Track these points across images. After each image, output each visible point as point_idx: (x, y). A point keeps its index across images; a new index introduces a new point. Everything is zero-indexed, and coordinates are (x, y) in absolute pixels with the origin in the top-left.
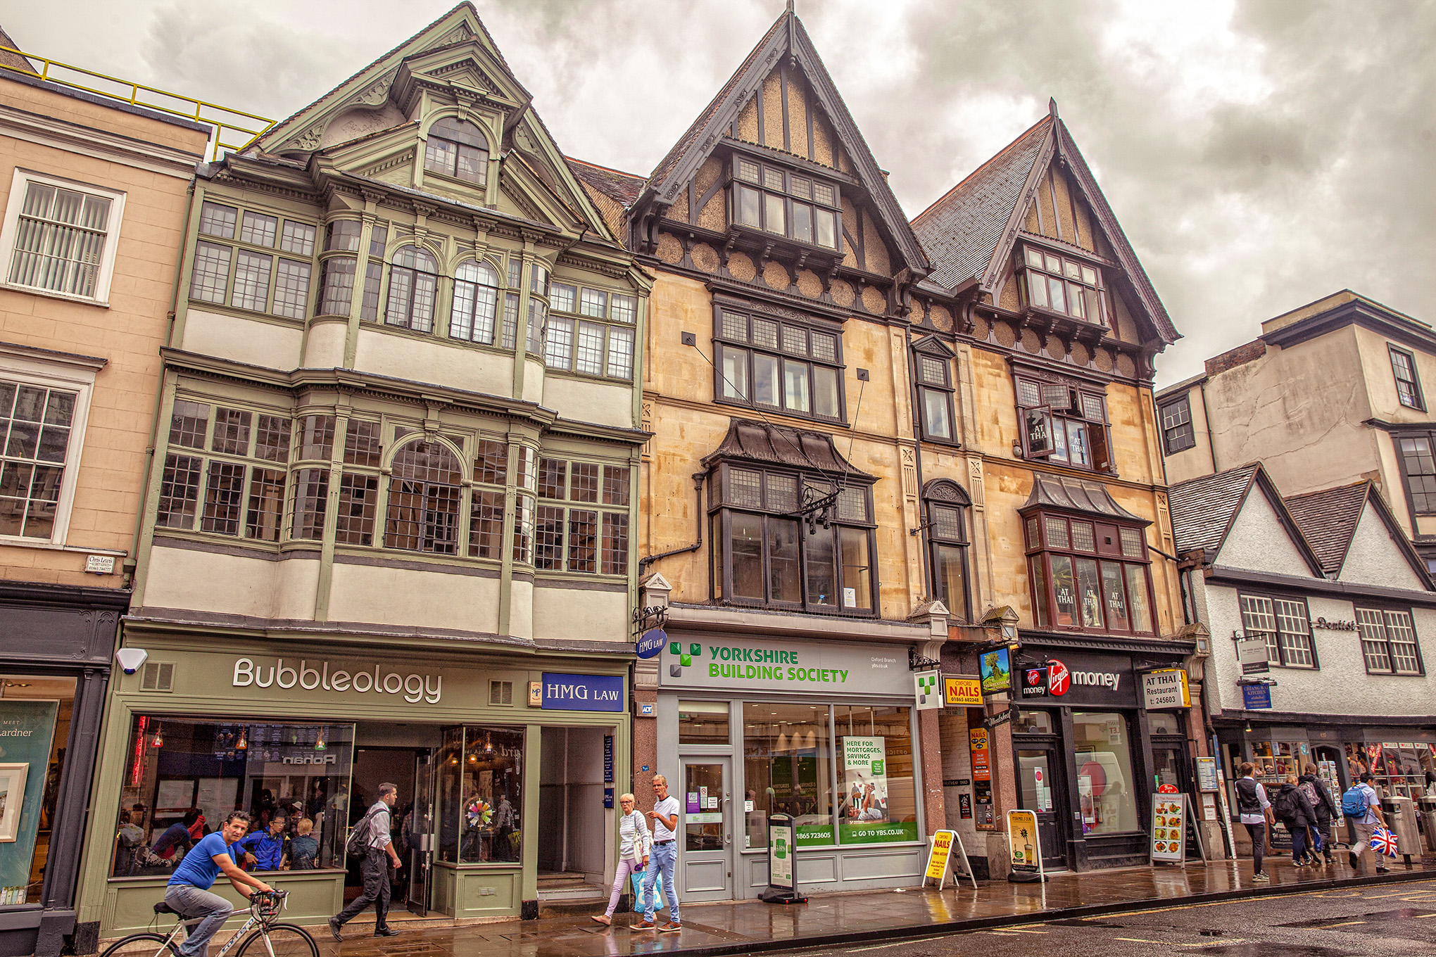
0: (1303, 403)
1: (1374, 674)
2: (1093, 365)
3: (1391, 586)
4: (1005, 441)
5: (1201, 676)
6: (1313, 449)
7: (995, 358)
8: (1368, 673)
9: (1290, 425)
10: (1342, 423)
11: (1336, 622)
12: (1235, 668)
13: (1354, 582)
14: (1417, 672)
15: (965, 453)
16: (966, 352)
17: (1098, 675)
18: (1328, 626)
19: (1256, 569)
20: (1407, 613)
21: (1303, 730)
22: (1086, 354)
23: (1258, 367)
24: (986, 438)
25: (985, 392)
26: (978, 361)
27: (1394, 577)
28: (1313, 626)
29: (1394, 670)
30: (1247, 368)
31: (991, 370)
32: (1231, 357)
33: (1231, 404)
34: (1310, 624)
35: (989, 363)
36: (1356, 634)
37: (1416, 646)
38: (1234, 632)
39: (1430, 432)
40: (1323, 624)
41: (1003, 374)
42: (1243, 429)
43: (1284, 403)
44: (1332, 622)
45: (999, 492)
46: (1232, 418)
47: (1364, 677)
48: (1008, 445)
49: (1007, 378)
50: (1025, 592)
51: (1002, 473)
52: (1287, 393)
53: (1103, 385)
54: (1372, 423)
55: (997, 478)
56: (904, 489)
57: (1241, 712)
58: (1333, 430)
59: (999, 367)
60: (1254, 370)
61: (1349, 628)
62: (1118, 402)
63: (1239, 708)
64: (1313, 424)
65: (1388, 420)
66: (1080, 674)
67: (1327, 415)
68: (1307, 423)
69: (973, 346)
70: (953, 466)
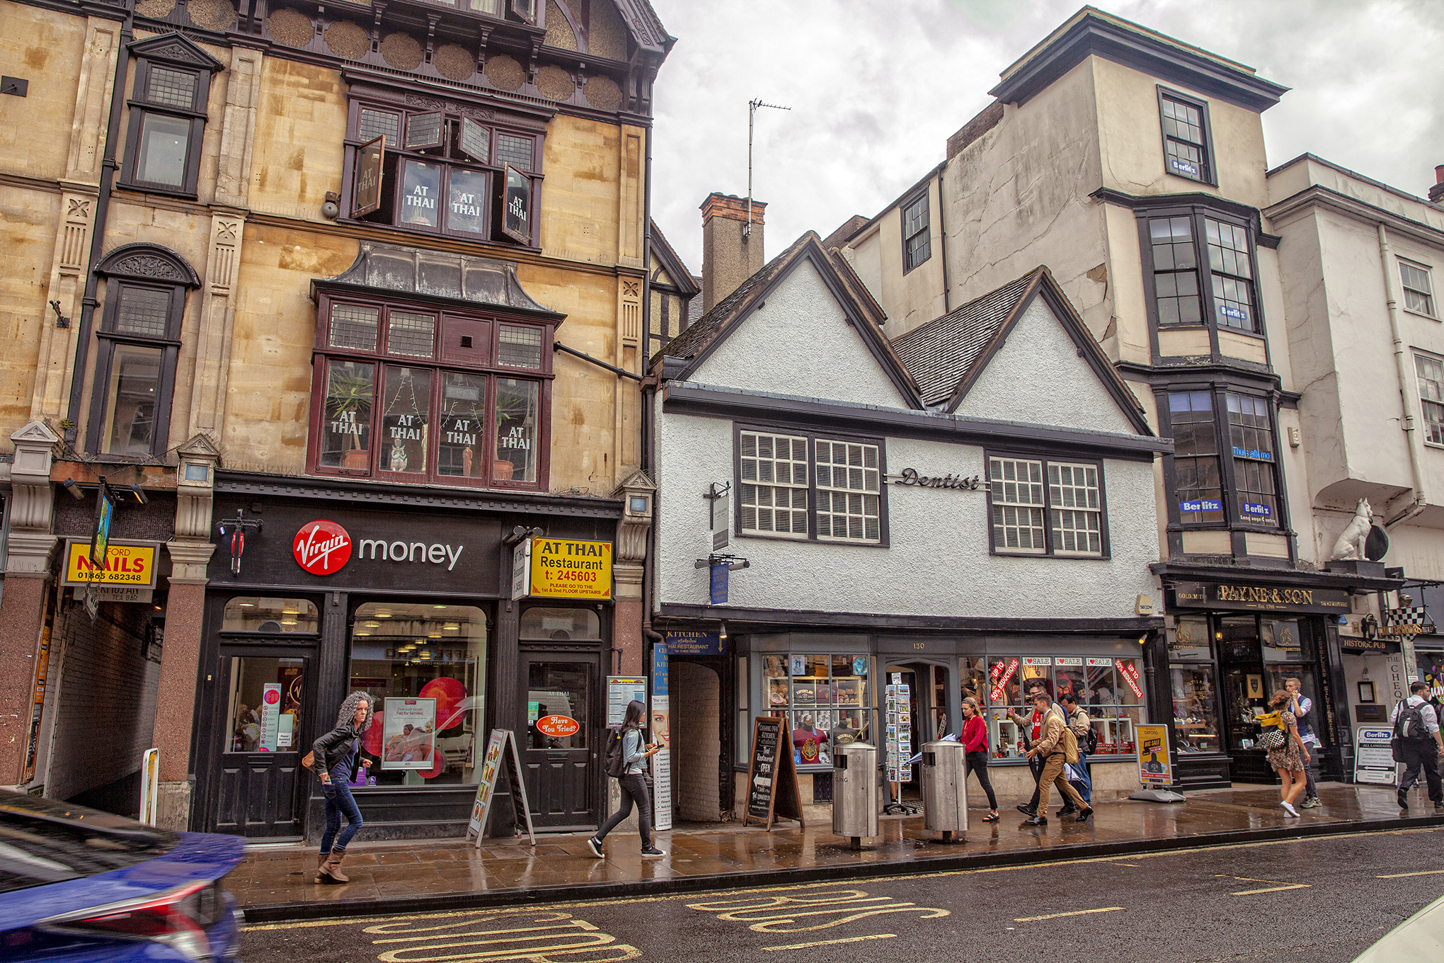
0: (1036, 180)
1: (1003, 555)
2: (532, 90)
3: (1070, 425)
4: (310, 194)
5: (641, 552)
6: (1040, 243)
7: (318, 73)
8: (993, 553)
9: (1020, 212)
10: (1071, 201)
11: (943, 476)
12: (704, 541)
13: (994, 417)
14: (1098, 554)
15: (210, 209)
16: (252, 62)
17: (413, 546)
18: (922, 483)
19: (784, 391)
20: (1094, 467)
21: (864, 638)
22: (520, 73)
23: (994, 137)
24: (268, 188)
25: (282, 123)
26: (280, 77)
27: (1077, 413)
28: (889, 481)
29: (1049, 549)
30: (984, 140)
31: (306, 91)
32: (971, 130)
33: (967, 194)
34: (884, 478)
35: (306, 81)
36: (983, 496)
37: (1103, 515)
38: (712, 486)
39: (1193, 208)
40: (910, 478)
41: (331, 97)
42: (975, 226)
43: (1016, 183)
44: (931, 476)
45: (276, 269)
46: (967, 213)
47: (985, 560)
48: (315, 201)
49: (338, 103)
50: (297, 418)
51: (289, 241)
52: (1020, 167)
53: (546, 120)
54: (1103, 195)
55: (279, 250)
56: (57, 258)
57: (703, 608)
58: (1063, 212)
59: (326, 87)
60: (990, 142)
61: (967, 486)
62: (575, 145)
63: (701, 602)
64: (1043, 208)
65: (1136, 192)
66: (374, 545)
67: (1057, 192)
68: (1037, 208)
69: (266, 53)
70: (184, 228)
